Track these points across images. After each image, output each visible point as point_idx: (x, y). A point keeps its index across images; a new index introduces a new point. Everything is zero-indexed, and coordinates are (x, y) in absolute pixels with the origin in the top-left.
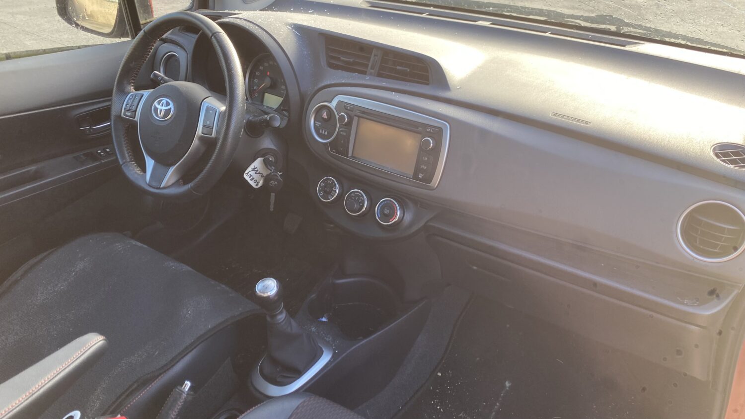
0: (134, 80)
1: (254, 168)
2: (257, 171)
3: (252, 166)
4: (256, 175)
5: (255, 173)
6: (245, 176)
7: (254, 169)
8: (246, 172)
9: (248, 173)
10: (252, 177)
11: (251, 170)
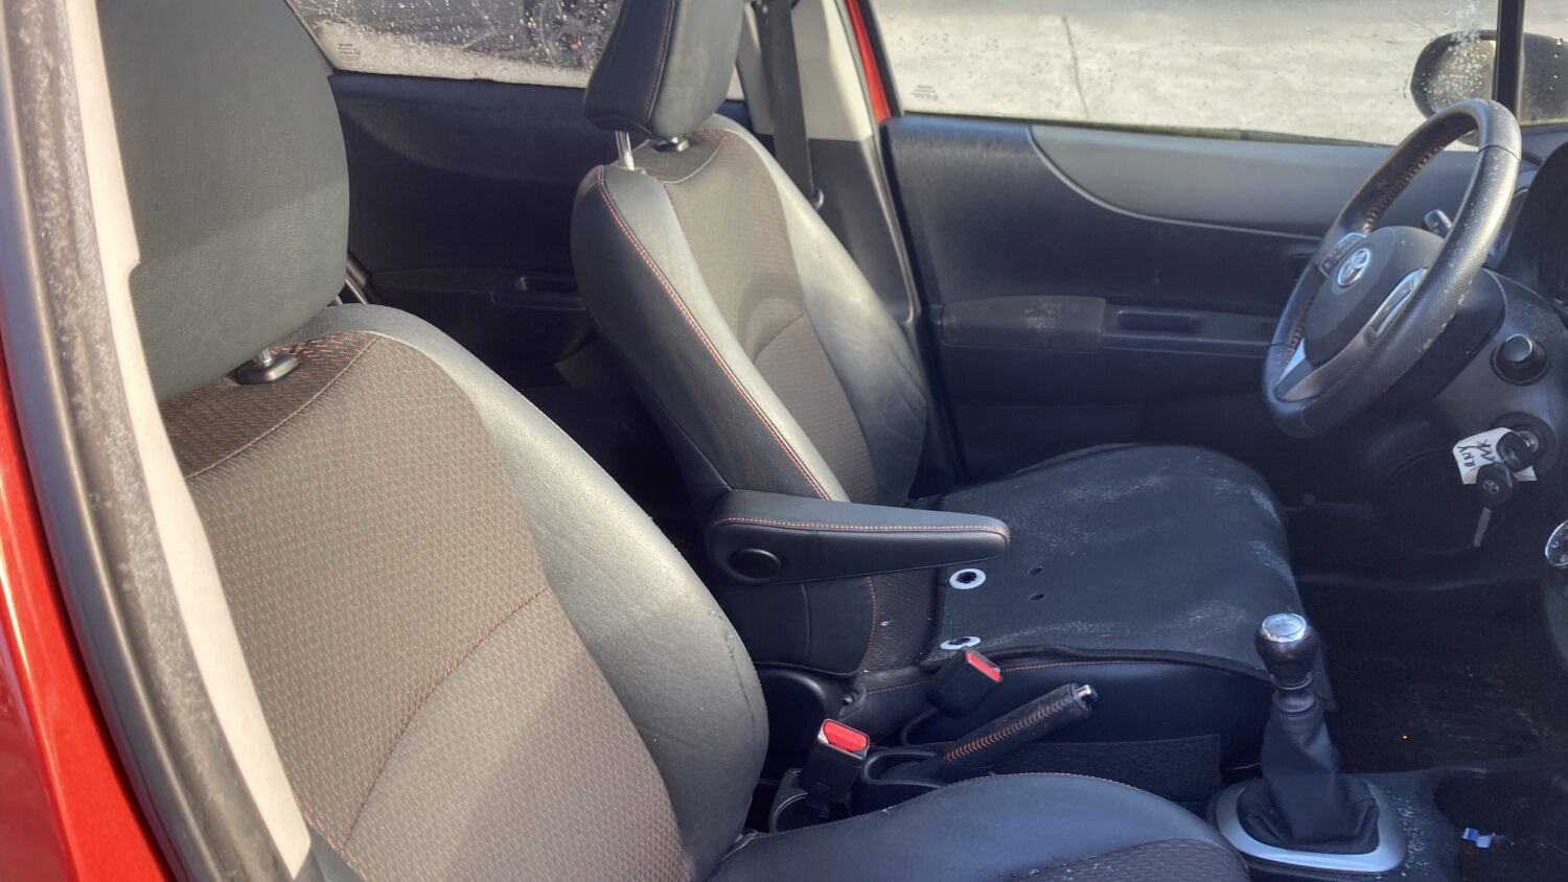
0: (1377, 213)
1: (1484, 445)
2: (1488, 453)
3: (1481, 437)
4: (1483, 459)
5: (1483, 456)
6: (1456, 451)
7: (1482, 446)
8: (1462, 443)
9: (1465, 448)
10: (1470, 461)
11: (1476, 445)
